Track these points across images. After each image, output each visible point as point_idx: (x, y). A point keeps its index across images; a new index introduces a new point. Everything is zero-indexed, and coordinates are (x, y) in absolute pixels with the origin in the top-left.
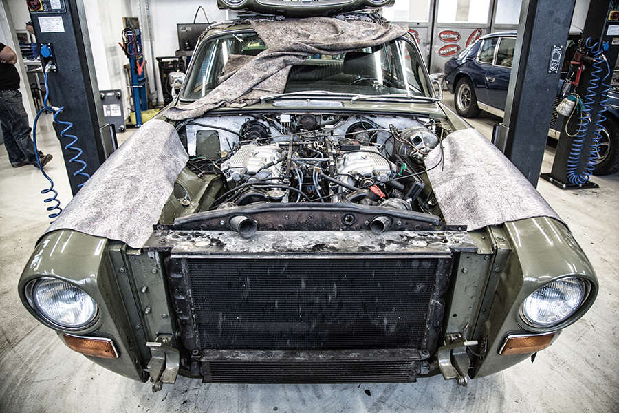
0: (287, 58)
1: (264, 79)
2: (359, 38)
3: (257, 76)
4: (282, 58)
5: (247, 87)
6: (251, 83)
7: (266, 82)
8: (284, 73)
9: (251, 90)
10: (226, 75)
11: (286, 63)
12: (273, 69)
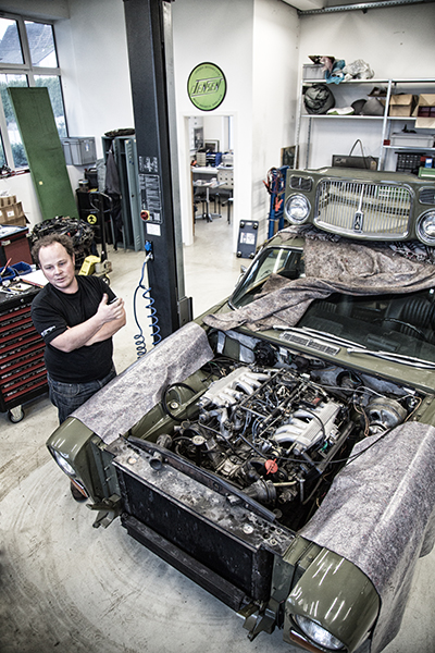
0: (309, 293)
1: (284, 308)
2: (390, 283)
3: (279, 304)
4: (304, 293)
5: (268, 313)
6: (272, 310)
7: (284, 312)
8: (303, 307)
9: (271, 315)
10: (263, 293)
11: (308, 297)
12: (294, 301)
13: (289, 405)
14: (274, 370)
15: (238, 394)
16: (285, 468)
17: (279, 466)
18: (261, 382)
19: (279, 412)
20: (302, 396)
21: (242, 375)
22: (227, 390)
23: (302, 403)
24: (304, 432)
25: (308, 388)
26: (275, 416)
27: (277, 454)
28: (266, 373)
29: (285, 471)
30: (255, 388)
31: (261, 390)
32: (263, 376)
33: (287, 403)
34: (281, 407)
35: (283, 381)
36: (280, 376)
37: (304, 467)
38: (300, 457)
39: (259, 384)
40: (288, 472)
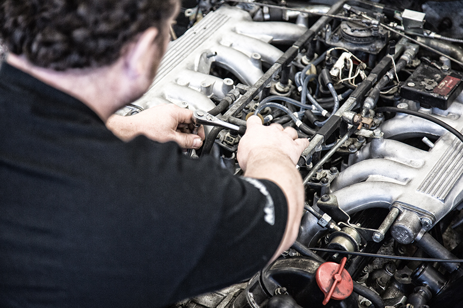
13: (369, 103)
14: (315, 10)
15: (218, 84)
16: (371, 282)
17: (356, 277)
18: (282, 45)
19: (341, 127)
20: (403, 76)
21: (224, 30)
22: (186, 77)
23: (405, 94)
24: (419, 178)
25: (421, 53)
26: (331, 139)
27: (345, 244)
28: (293, 20)
29: (372, 291)
30: (265, 65)
31: (285, 67)
32: (284, 30)
33: (361, 100)
34: (345, 112)
35: (344, 38)
36: (334, 23)
37: (429, 277)
38: (415, 247)
39: (274, 54)
40: (383, 294)
